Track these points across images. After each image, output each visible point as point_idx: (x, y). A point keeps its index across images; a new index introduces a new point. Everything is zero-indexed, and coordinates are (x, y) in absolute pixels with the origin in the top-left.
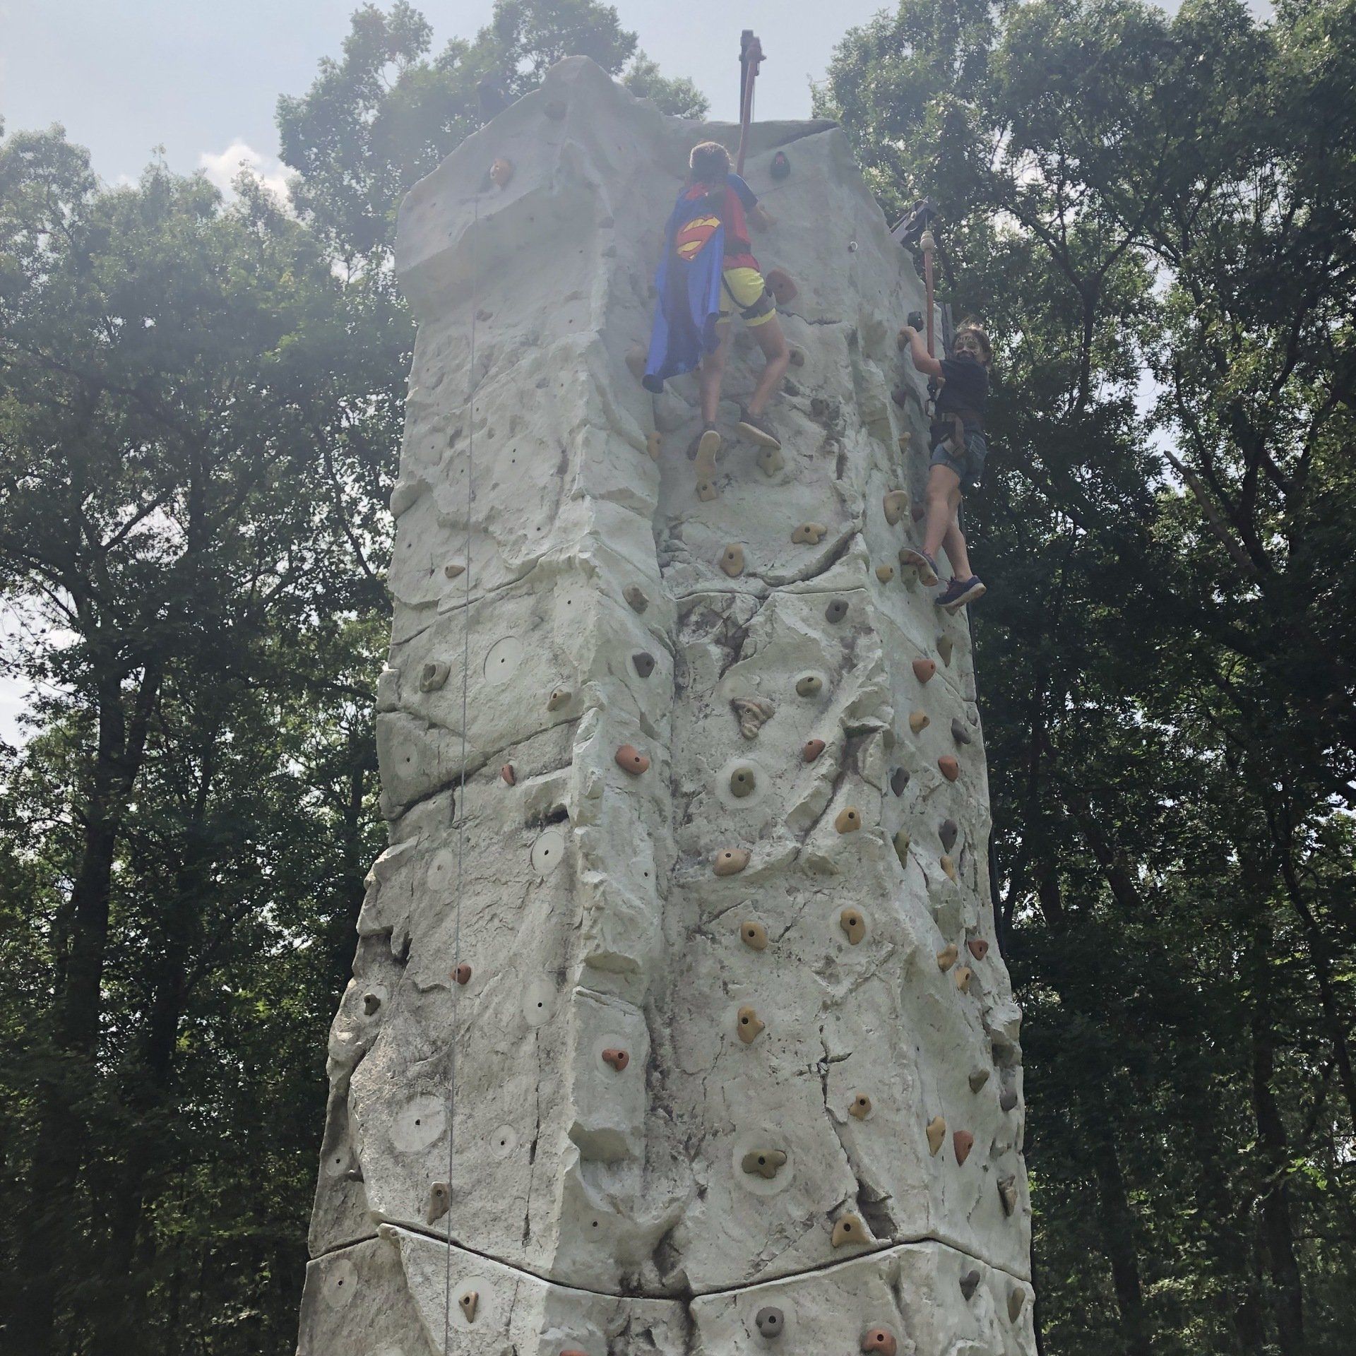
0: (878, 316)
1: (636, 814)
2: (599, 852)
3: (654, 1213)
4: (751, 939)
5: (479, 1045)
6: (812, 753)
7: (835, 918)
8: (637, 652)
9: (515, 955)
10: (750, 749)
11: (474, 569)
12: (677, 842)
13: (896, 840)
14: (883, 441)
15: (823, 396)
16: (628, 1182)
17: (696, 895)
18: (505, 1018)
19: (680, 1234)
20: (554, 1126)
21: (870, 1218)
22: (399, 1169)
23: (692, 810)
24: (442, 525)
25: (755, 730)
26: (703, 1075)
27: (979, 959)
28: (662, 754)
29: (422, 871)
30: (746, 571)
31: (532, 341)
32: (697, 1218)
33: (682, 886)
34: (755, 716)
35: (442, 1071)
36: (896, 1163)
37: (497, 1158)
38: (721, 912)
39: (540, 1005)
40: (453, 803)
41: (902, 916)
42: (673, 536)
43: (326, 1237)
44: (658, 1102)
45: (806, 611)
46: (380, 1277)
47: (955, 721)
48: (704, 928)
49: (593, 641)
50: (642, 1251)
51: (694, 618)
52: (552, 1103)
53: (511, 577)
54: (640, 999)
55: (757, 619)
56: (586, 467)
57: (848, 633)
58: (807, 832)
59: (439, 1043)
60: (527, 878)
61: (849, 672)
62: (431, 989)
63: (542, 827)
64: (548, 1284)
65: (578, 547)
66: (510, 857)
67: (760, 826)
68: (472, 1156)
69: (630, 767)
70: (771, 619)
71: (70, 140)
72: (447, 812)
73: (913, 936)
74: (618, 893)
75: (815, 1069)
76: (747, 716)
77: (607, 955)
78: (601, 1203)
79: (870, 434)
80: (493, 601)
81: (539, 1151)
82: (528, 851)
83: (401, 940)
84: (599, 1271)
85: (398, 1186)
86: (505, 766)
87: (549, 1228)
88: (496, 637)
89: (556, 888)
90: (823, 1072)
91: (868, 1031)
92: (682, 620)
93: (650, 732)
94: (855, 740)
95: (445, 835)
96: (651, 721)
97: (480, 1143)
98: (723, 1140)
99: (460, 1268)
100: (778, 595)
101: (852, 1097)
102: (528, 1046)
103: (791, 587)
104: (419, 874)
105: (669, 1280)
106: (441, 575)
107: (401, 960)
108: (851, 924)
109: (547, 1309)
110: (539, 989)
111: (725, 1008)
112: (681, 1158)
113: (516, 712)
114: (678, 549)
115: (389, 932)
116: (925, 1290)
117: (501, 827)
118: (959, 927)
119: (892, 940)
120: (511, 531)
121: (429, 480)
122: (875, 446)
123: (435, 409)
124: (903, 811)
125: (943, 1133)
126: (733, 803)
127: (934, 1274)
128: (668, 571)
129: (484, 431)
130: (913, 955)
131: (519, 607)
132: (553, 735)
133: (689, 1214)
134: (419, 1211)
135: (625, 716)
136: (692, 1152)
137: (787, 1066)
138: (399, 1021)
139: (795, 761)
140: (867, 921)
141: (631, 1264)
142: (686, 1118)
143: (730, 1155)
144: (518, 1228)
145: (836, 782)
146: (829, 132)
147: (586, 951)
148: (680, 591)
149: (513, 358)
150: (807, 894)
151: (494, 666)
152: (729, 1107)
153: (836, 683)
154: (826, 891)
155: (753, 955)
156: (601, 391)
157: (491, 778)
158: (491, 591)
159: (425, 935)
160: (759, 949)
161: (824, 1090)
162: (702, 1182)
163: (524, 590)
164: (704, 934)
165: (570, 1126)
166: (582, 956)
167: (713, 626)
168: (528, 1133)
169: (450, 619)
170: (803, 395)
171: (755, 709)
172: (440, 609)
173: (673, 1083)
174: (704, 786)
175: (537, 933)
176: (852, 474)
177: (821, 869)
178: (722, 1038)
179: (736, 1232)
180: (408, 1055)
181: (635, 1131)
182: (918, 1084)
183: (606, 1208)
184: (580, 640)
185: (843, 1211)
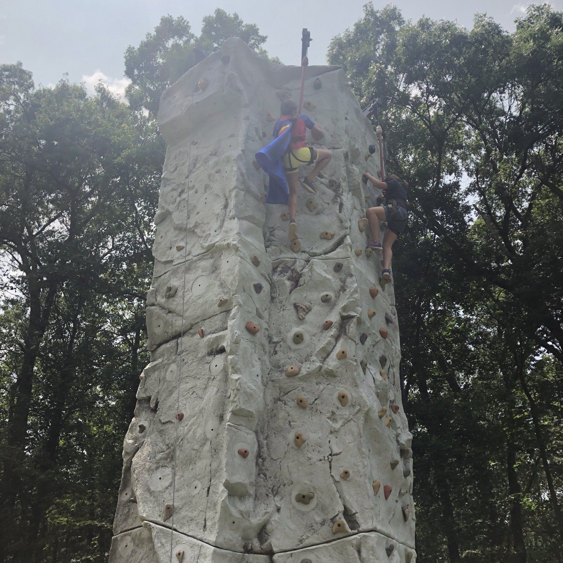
0: (357, 146)
1: (254, 350)
2: (238, 366)
3: (258, 518)
4: (301, 404)
5: (187, 446)
6: (327, 326)
7: (336, 395)
8: (256, 283)
9: (202, 408)
10: (301, 324)
11: (188, 247)
12: (270, 362)
13: (361, 363)
14: (358, 197)
15: (334, 178)
16: (248, 505)
17: (277, 385)
18: (198, 435)
19: (269, 527)
20: (217, 481)
21: (349, 521)
22: (152, 498)
23: (277, 349)
24: (175, 229)
25: (304, 316)
26: (280, 460)
27: (395, 413)
28: (265, 326)
29: (164, 372)
30: (301, 250)
31: (214, 154)
32: (276, 520)
33: (273, 381)
34: (304, 310)
35: (171, 457)
36: (359, 499)
37: (193, 494)
38: (289, 392)
39: (212, 430)
40: (178, 344)
41: (364, 395)
42: (271, 235)
43: (121, 526)
44: (261, 472)
45: (325, 267)
46: (143, 544)
47: (386, 314)
48: (281, 399)
49: (237, 278)
50: (253, 534)
51: (279, 269)
52: (217, 471)
53: (203, 251)
54: (254, 428)
55: (306, 270)
56: (236, 206)
57: (343, 276)
58: (325, 359)
59: (170, 445)
60: (208, 376)
61: (343, 293)
62: (167, 422)
63: (215, 355)
64: (213, 548)
65: (232, 239)
66: (201, 367)
67: (305, 356)
68: (183, 493)
69: (251, 331)
70: (311, 270)
71: (24, 68)
72: (175, 348)
73: (368, 403)
74: (246, 383)
75: (326, 458)
76: (300, 310)
77: (241, 410)
78: (236, 514)
79: (353, 195)
80: (196, 261)
81: (210, 491)
82: (209, 365)
83: (155, 401)
84: (235, 542)
85: (151, 505)
86: (200, 329)
87: (214, 524)
88: (197, 276)
89: (220, 381)
90: (330, 460)
91: (349, 443)
92: (274, 270)
93: (260, 316)
94: (345, 321)
95: (174, 358)
96: (260, 311)
97: (186, 487)
98: (288, 488)
99: (176, 540)
100: (315, 260)
101: (342, 470)
102: (207, 447)
103: (320, 257)
104: (163, 374)
105: (264, 546)
106: (174, 249)
107: (155, 410)
108: (342, 398)
109: (213, 558)
110: (212, 423)
111: (289, 432)
112: (270, 495)
113: (204, 307)
114: (273, 241)
115: (149, 398)
116: (371, 552)
117: (198, 355)
118: (387, 399)
119: (360, 405)
120: (204, 232)
121: (170, 210)
122: (355, 200)
123: (173, 181)
124: (364, 351)
125: (380, 486)
126: (294, 346)
127: (375, 545)
128: (269, 249)
129: (194, 190)
130: (368, 411)
131: (206, 264)
132: (220, 317)
133: (273, 519)
134: (160, 516)
135: (250, 309)
136: (275, 493)
137: (315, 457)
138: (153, 436)
139: (320, 329)
140: (349, 396)
141: (248, 539)
142: (272, 478)
143: (291, 494)
144: (202, 524)
145: (337, 338)
146: (337, 71)
147: (232, 408)
148: (274, 258)
149: (206, 161)
150: (324, 385)
151: (196, 288)
152: (290, 474)
153: (338, 297)
154: (332, 384)
155: (301, 410)
156: (242, 174)
157: (193, 335)
158: (195, 256)
159: (165, 399)
160: (304, 408)
161: (330, 467)
162: (279, 505)
163: (209, 256)
164: (282, 401)
165: (224, 481)
166: (230, 410)
167: (287, 273)
168: (207, 484)
169: (178, 268)
170: (326, 178)
171: (304, 307)
172: (174, 264)
173: (267, 464)
174: (282, 339)
175: (212, 399)
176: (345, 211)
177: (331, 375)
178: (288, 445)
179: (293, 527)
180: (157, 450)
181: (251, 483)
182: (369, 466)
183: (238, 516)
184: (232, 278)
185: (337, 518)
